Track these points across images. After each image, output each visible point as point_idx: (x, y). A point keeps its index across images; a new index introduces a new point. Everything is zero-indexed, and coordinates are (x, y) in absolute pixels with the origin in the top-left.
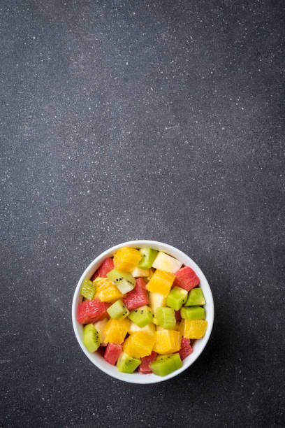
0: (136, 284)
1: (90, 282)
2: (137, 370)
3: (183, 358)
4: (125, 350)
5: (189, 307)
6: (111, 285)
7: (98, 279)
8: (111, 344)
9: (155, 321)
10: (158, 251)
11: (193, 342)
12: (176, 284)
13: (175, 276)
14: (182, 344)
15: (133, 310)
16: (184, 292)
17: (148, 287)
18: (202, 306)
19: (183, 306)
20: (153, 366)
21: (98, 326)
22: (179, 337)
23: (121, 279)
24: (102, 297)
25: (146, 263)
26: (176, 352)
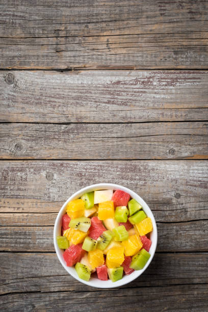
0: (92, 222)
1: (61, 237)
2: (124, 274)
3: (148, 250)
4: (109, 267)
5: (133, 215)
6: (75, 231)
7: (65, 232)
8: (98, 268)
10: (93, 192)
11: (148, 236)
12: (116, 206)
13: (112, 201)
14: (142, 242)
16: (124, 208)
17: (100, 218)
18: (141, 210)
19: (129, 216)
20: (132, 266)
21: (84, 262)
22: (138, 238)
23: (79, 224)
24: (74, 242)
25: (89, 204)
26: (142, 249)
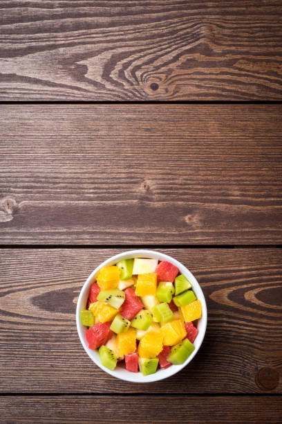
0: (126, 295)
1: (86, 311)
2: (159, 368)
3: (192, 341)
5: (180, 294)
6: (104, 306)
7: (91, 306)
8: (127, 355)
9: (155, 319)
10: (133, 259)
11: (195, 323)
12: (159, 280)
13: (156, 274)
14: (187, 329)
15: (132, 319)
16: (169, 284)
17: (137, 293)
18: (191, 289)
19: (174, 296)
20: (171, 359)
21: (110, 345)
22: (181, 324)
23: (110, 297)
24: (101, 319)
25: (126, 274)
26: (185, 338)
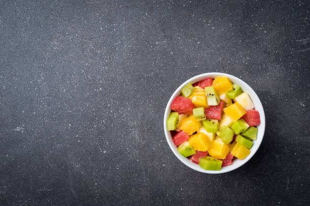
0: (220, 104)
1: (192, 87)
2: (189, 158)
3: (223, 165)
4: (190, 140)
5: (244, 137)
6: (204, 95)
7: (198, 87)
8: (184, 132)
9: (218, 134)
10: (243, 92)
11: (235, 158)
13: (246, 112)
14: (227, 157)
15: (208, 118)
16: (247, 126)
17: (225, 110)
18: (252, 140)
19: (241, 134)
20: (202, 160)
22: (228, 152)
23: (213, 95)
24: (194, 100)
25: (232, 95)
26: (222, 160)
